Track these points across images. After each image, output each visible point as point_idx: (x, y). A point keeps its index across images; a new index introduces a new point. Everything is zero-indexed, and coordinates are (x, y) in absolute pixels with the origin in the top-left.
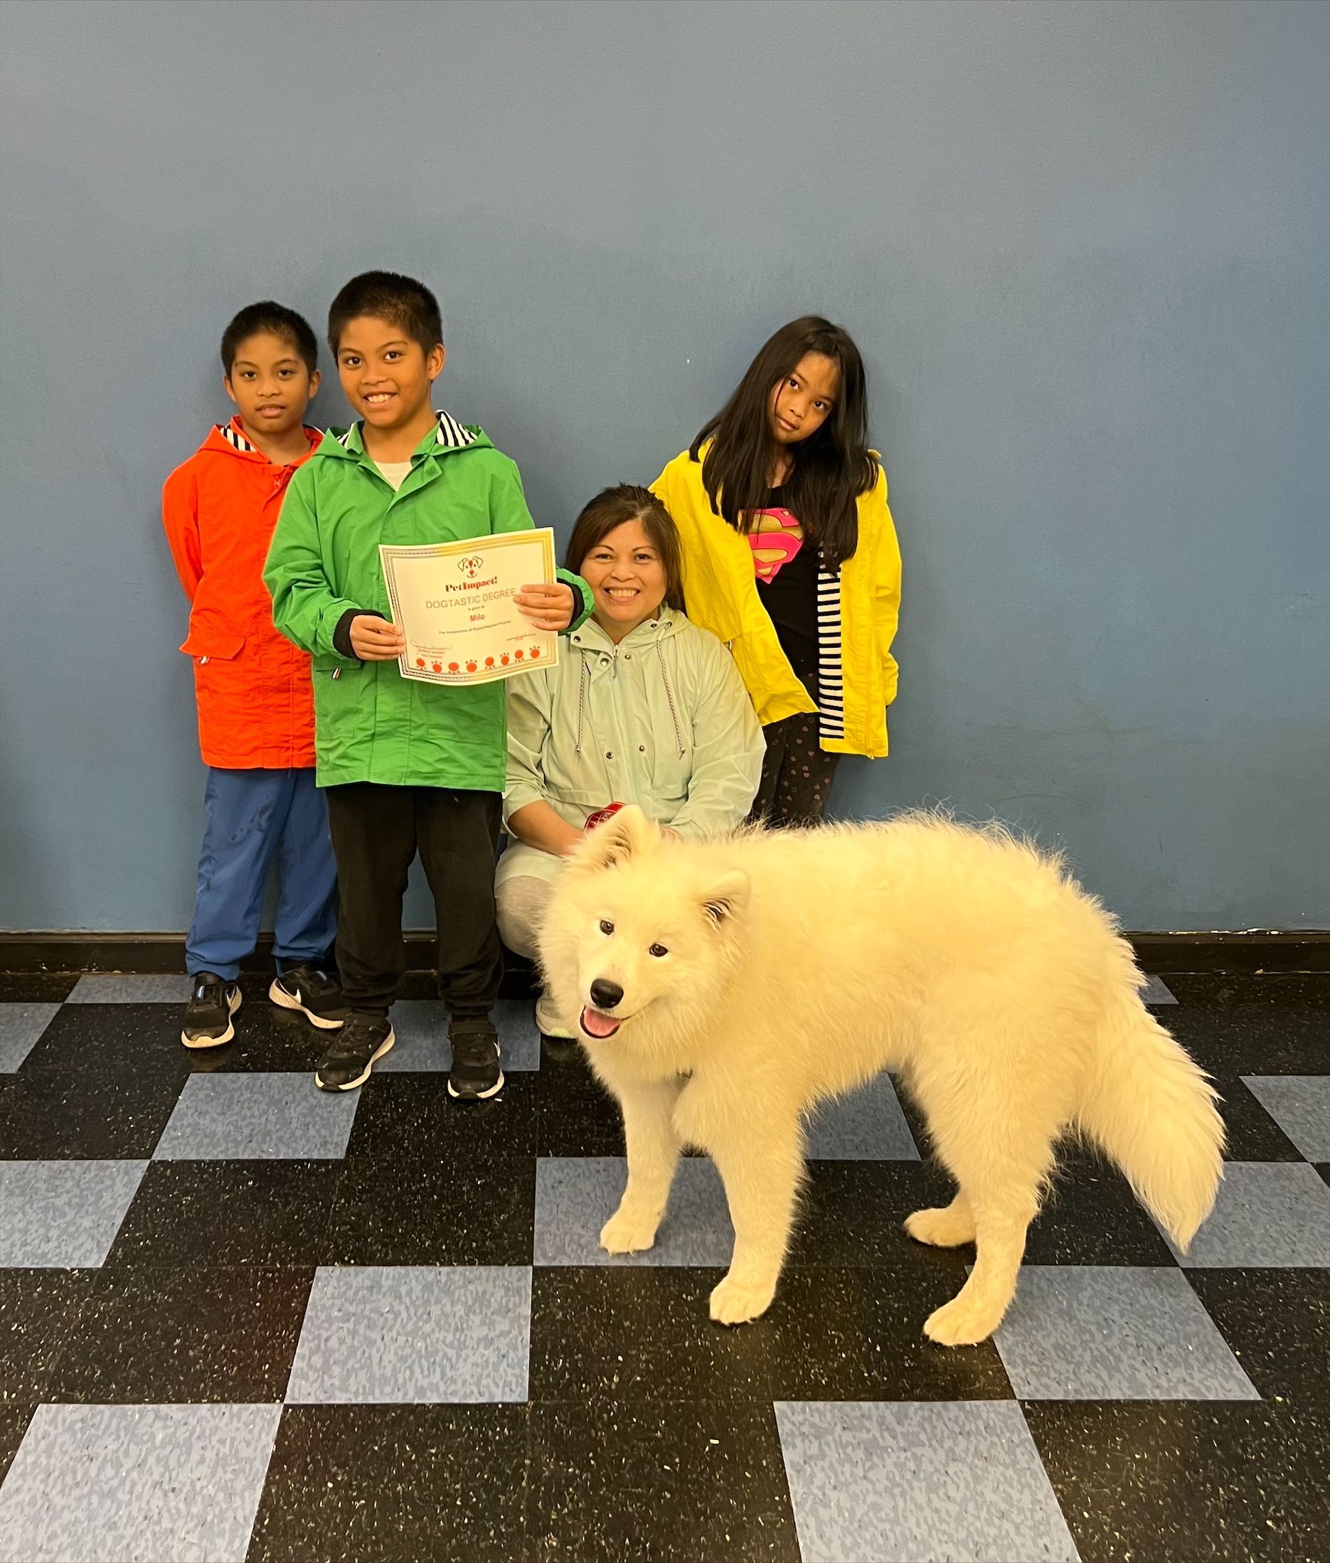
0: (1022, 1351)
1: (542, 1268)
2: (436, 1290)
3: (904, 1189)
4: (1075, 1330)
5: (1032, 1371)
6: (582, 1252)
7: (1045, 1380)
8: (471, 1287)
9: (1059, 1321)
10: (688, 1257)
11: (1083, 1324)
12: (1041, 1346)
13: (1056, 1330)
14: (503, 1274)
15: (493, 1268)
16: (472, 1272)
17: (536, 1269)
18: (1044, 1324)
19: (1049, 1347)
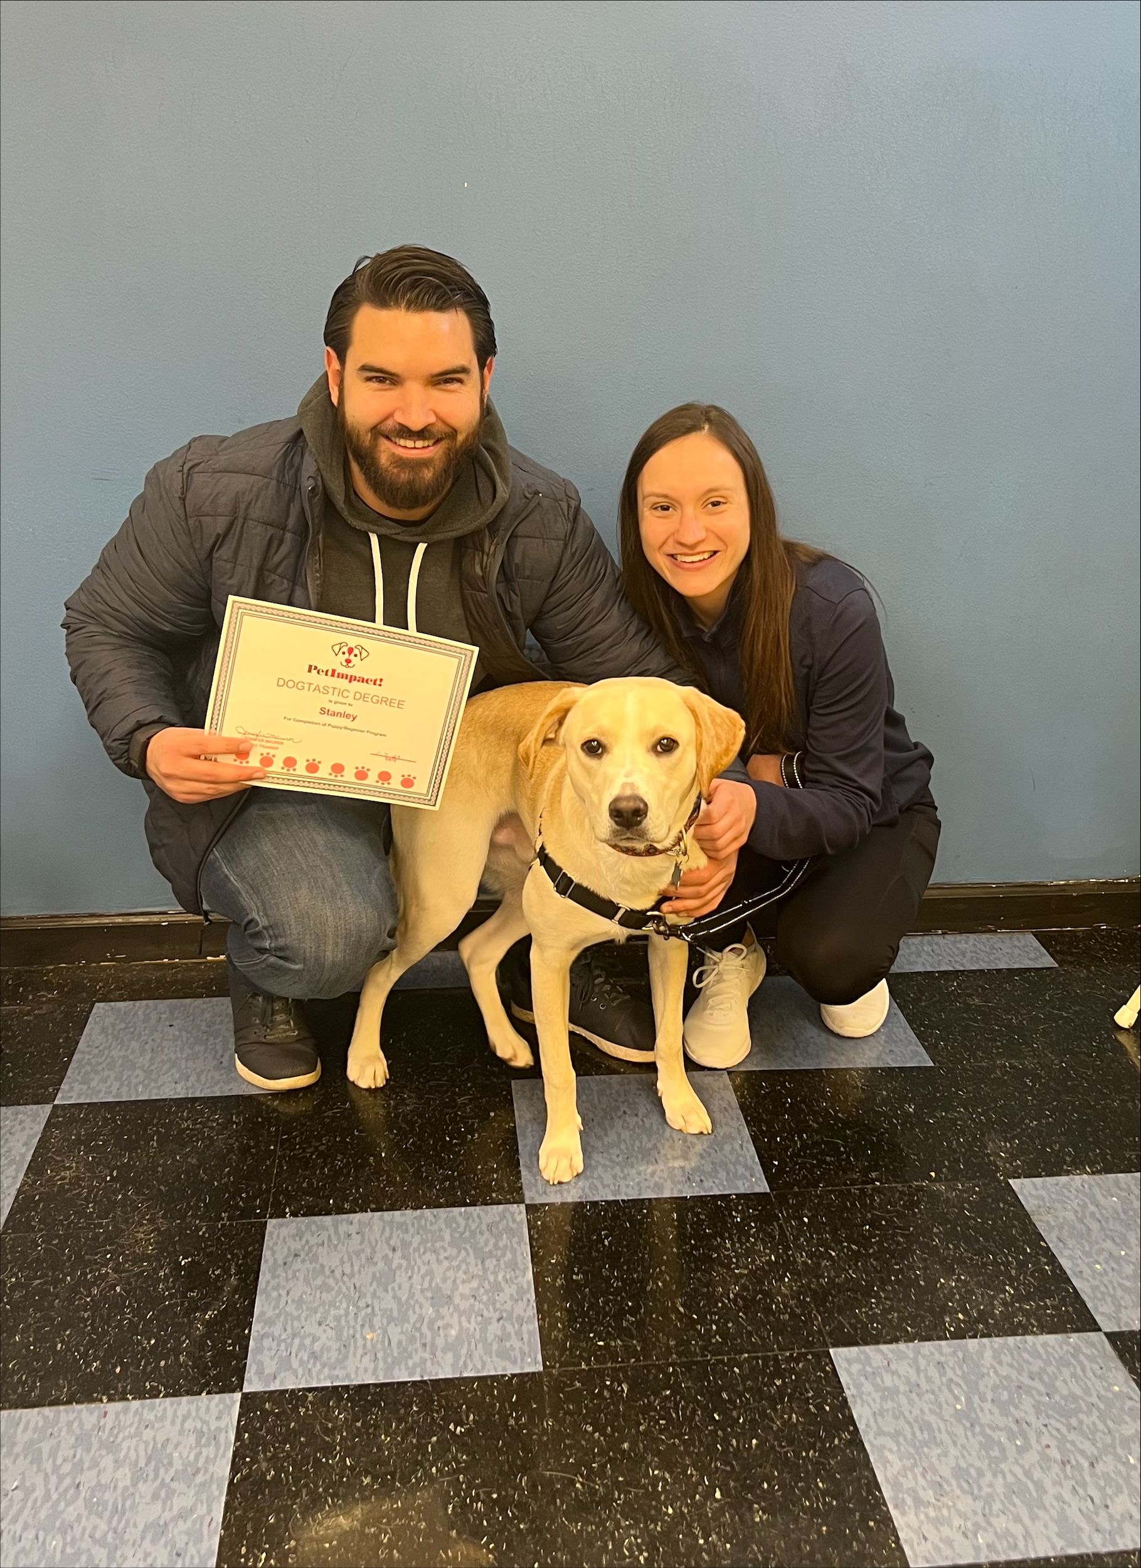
0: (913, 1484)
1: (255, 1394)
2: (95, 1446)
3: (748, 1236)
4: (980, 1443)
5: (927, 1516)
6: (314, 1364)
7: (946, 1531)
8: (148, 1434)
9: (959, 1430)
10: (461, 1363)
11: (989, 1431)
12: (935, 1471)
13: (955, 1444)
14: (198, 1409)
15: (185, 1399)
16: (152, 1408)
17: (245, 1397)
18: (937, 1434)
19: (945, 1471)
